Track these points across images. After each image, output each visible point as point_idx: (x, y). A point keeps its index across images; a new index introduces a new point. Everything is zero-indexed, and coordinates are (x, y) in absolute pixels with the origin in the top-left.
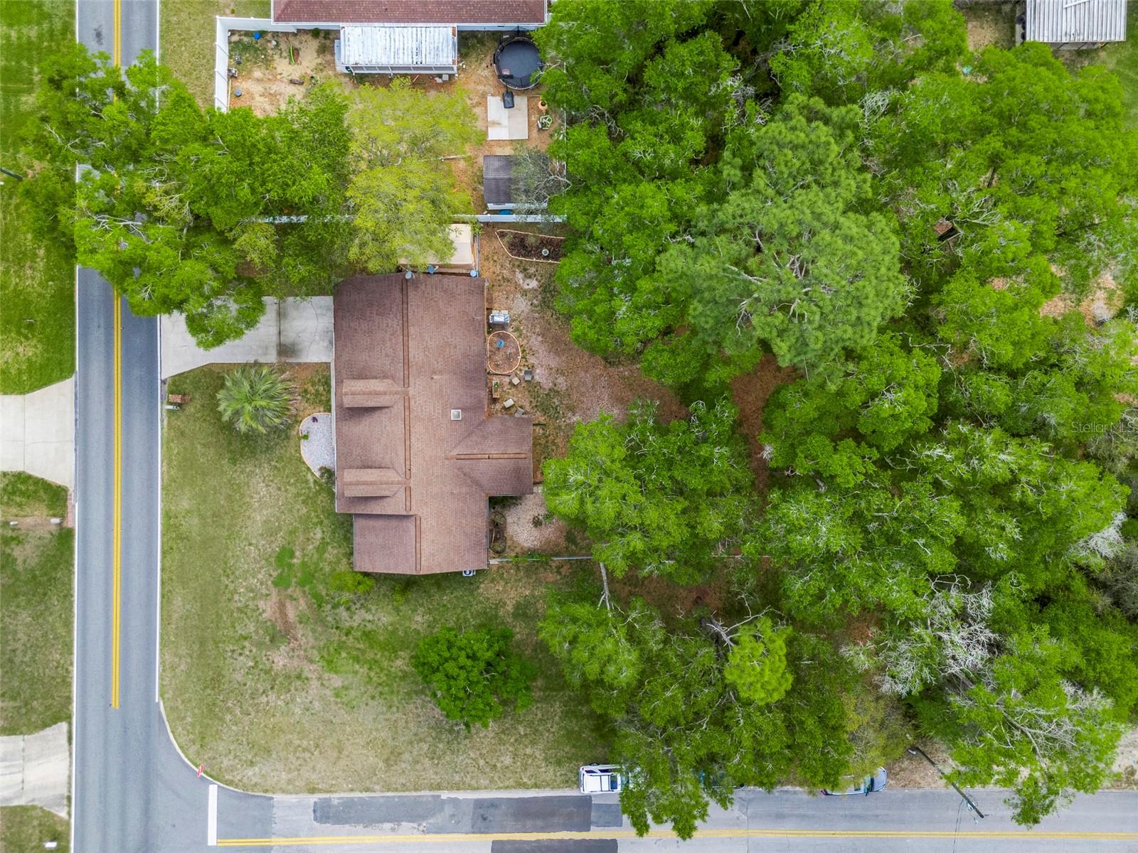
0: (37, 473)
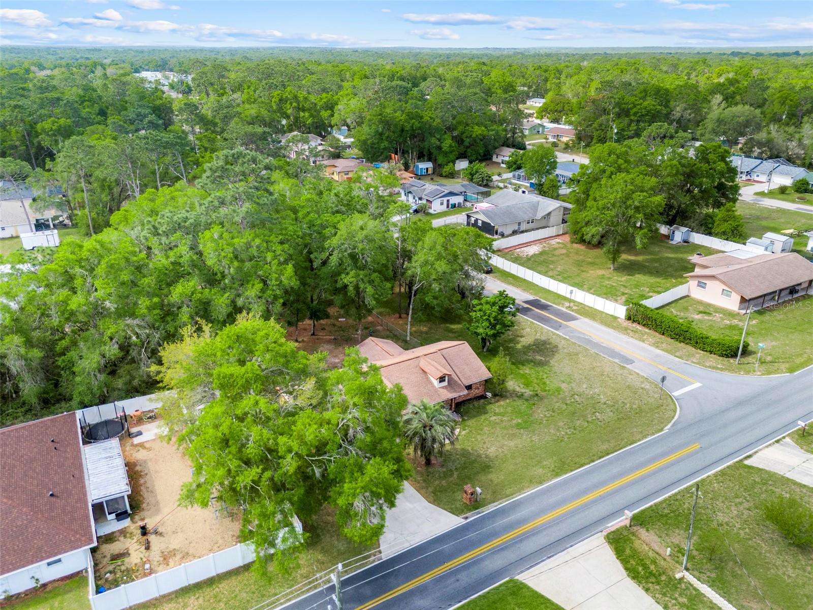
0: (618, 565)
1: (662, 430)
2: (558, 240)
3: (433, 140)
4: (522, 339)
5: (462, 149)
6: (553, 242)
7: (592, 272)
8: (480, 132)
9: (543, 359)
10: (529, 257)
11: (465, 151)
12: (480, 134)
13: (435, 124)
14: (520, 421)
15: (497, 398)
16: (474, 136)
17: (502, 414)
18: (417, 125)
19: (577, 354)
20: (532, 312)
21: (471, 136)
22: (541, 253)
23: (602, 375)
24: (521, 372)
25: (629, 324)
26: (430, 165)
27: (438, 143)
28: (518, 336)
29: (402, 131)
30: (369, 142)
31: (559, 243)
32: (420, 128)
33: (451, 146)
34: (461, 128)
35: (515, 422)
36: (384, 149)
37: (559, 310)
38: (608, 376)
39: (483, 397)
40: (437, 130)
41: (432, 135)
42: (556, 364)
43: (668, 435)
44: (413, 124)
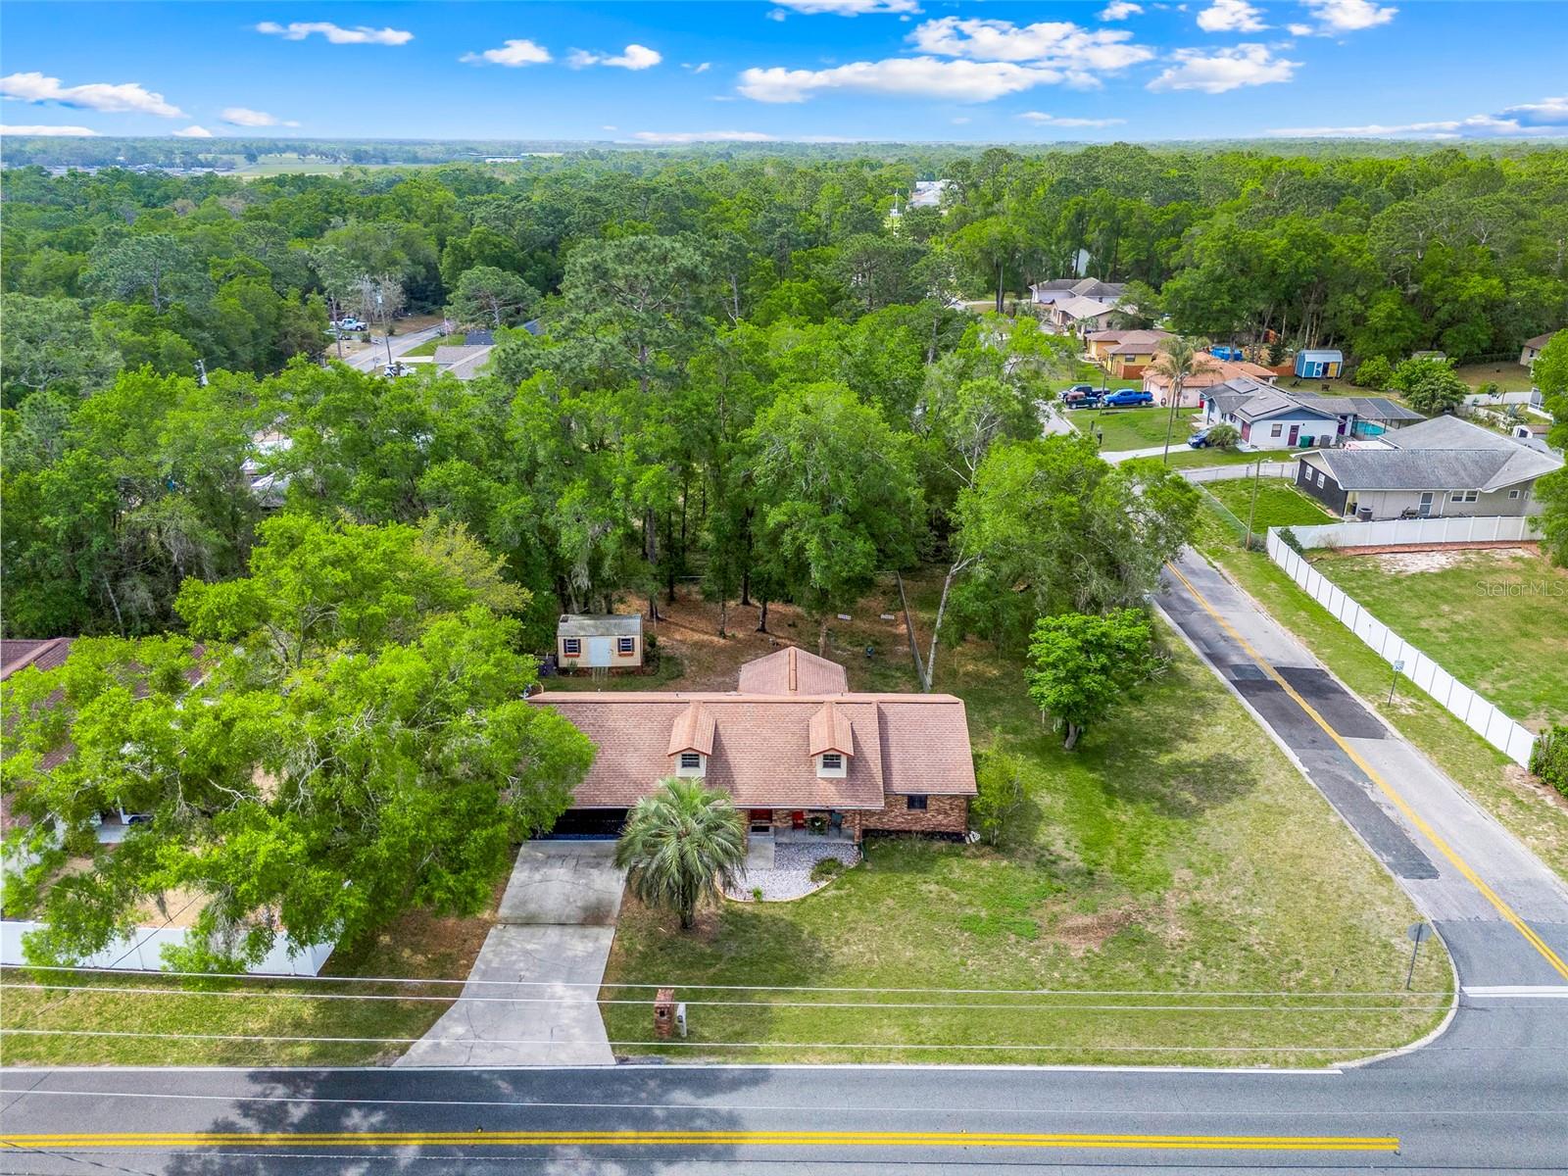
1: (1324, 1064)
2: (1520, 552)
3: (1347, 300)
4: (1185, 746)
5: (1431, 328)
6: (1503, 555)
7: (1550, 641)
8: (1481, 290)
9: (1194, 801)
10: (1402, 576)
11: (1440, 334)
12: (1481, 295)
13: (1358, 263)
14: (983, 914)
15: (987, 849)
16: (1464, 297)
17: (957, 887)
18: (1310, 261)
19: (1285, 813)
20: (1275, 695)
21: (1456, 300)
22: (1443, 575)
23: (1305, 880)
24: (1109, 814)
25: (1531, 785)
26: (1334, 357)
27: (1358, 307)
28: (1184, 737)
29: (1274, 273)
30: (1187, 295)
31: (1515, 559)
32: (1316, 271)
33: (1390, 316)
34: (1432, 278)
35: (970, 911)
36: (1219, 311)
37: (1357, 705)
38: (1319, 888)
39: (957, 838)
40: (1362, 278)
41: (1348, 288)
42: (1214, 823)
43: (1324, 1085)
44: (1300, 260)
